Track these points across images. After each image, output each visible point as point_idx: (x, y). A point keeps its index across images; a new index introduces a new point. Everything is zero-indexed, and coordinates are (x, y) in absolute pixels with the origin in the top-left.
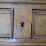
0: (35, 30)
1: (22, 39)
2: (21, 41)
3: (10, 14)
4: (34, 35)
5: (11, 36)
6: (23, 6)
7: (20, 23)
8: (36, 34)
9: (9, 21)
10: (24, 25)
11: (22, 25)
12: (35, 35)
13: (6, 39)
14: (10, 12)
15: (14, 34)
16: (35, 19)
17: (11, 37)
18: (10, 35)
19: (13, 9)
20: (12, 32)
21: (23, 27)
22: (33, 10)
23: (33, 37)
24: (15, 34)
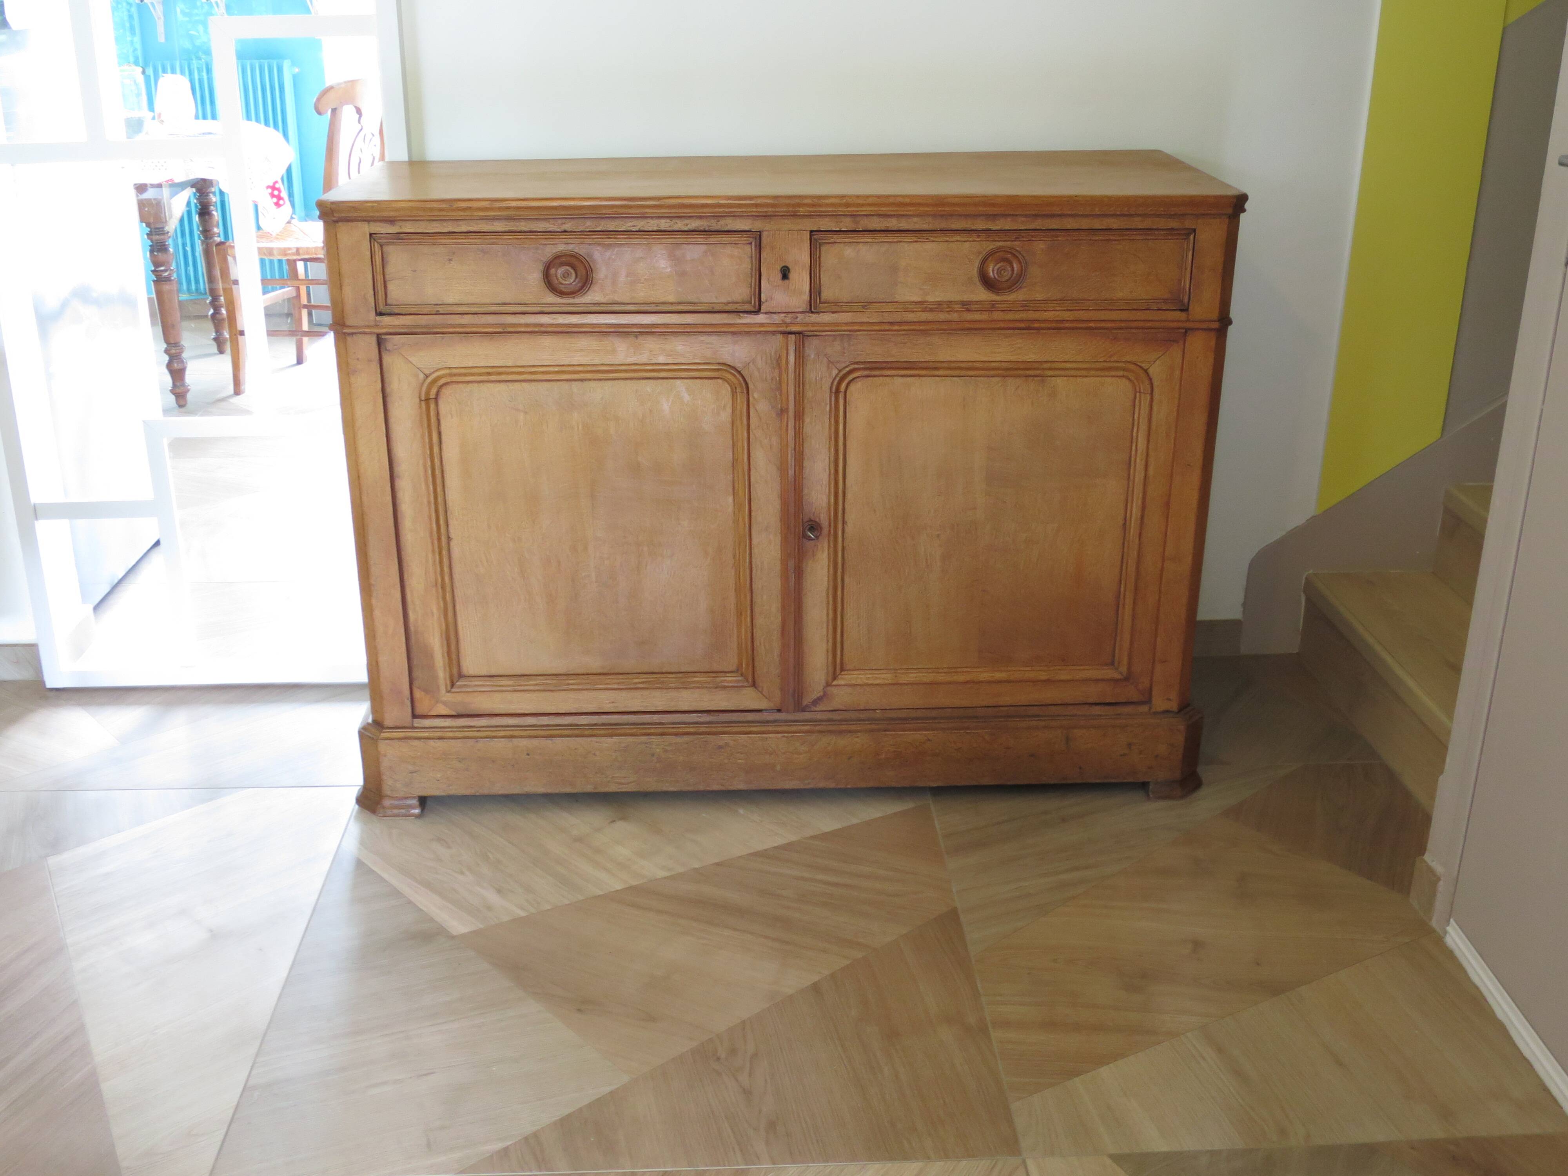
0: (820, 286)
1: (784, 315)
2: (783, 321)
3: (750, 246)
4: (818, 302)
5: (755, 306)
6: (788, 224)
7: (779, 268)
8: (822, 300)
9: (746, 266)
10: (792, 275)
11: (785, 274)
12: (820, 303)
13: (741, 315)
14: (751, 240)
15: (763, 299)
16: (820, 258)
17: (753, 309)
18: (751, 303)
19: (760, 232)
20: (757, 296)
21: (786, 281)
22: (811, 232)
23: (815, 308)
24: (766, 301)
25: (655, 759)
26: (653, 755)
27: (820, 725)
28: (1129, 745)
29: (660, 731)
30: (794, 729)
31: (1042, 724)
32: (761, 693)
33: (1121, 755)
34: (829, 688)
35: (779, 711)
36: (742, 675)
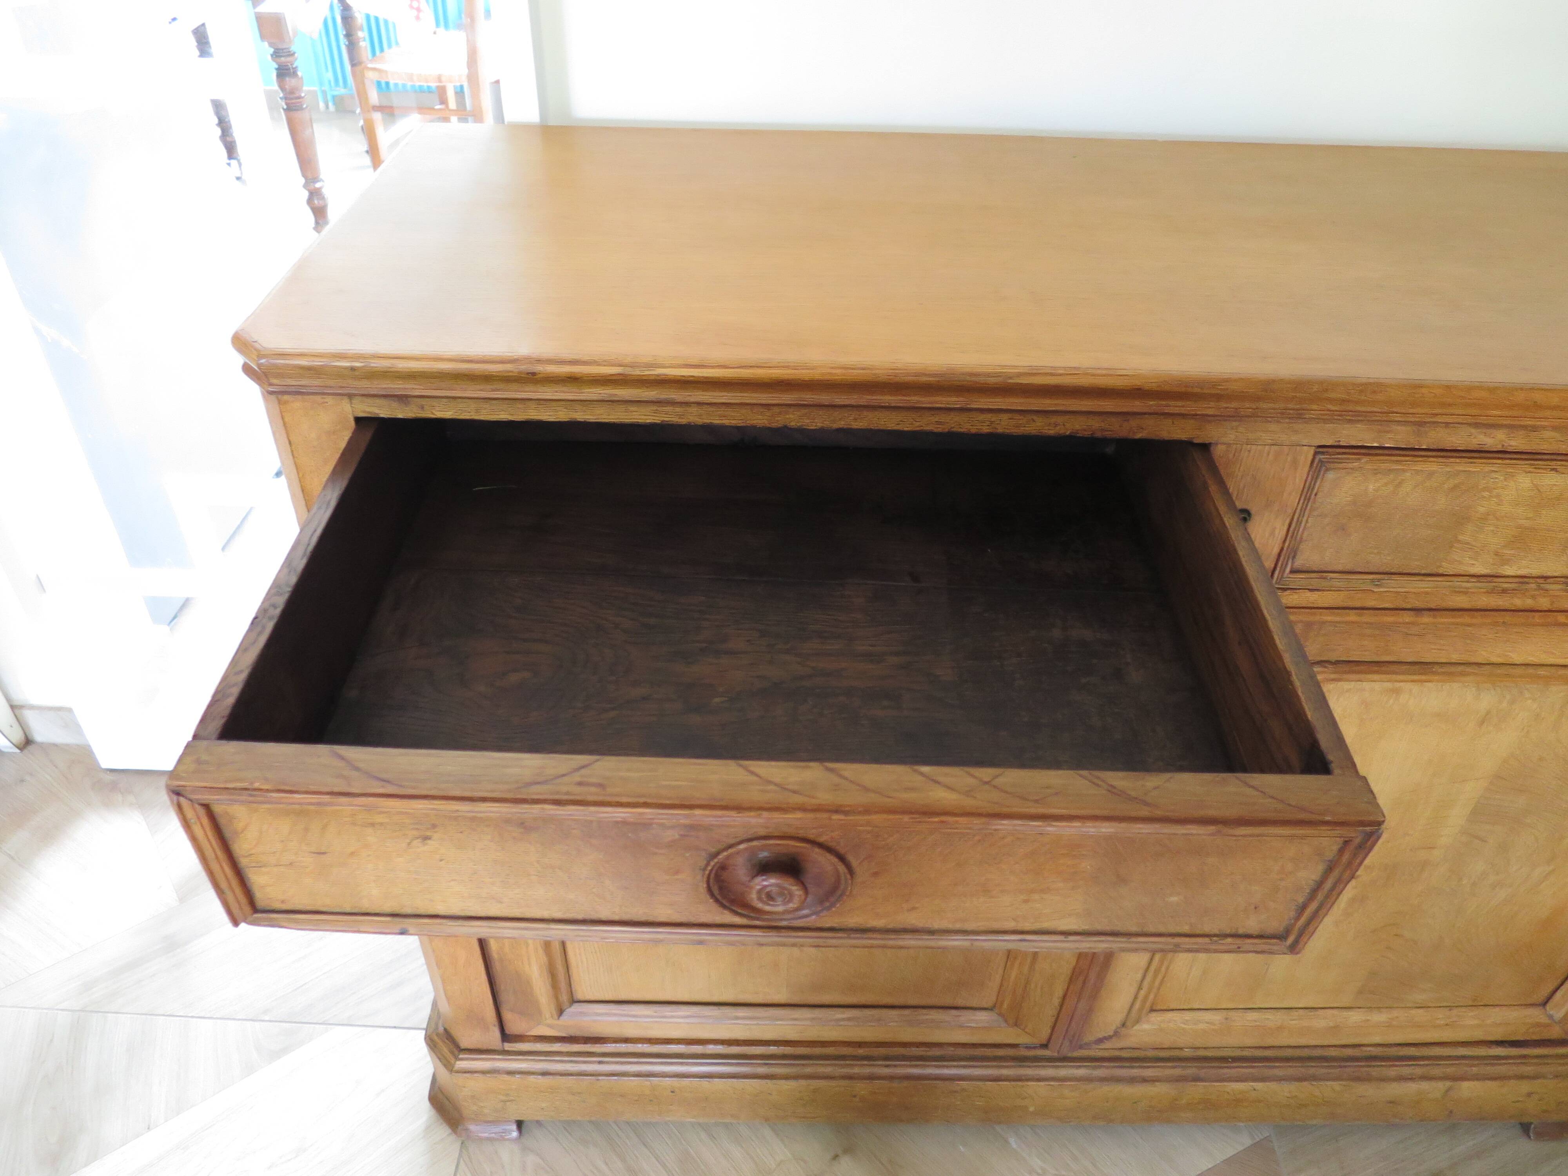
0: (1299, 544)
6: (1278, 432)
8: (1295, 567)
22: (1322, 446)
25: (857, 1099)
26: (855, 1096)
27: (1100, 1067)
28: (1529, 1095)
29: (867, 1071)
30: (1063, 1072)
31: (1419, 1071)
32: (1023, 1030)
33: (1513, 1102)
34: (1123, 1029)
35: (1045, 1046)
36: (1000, 1014)
